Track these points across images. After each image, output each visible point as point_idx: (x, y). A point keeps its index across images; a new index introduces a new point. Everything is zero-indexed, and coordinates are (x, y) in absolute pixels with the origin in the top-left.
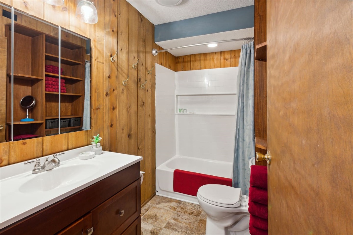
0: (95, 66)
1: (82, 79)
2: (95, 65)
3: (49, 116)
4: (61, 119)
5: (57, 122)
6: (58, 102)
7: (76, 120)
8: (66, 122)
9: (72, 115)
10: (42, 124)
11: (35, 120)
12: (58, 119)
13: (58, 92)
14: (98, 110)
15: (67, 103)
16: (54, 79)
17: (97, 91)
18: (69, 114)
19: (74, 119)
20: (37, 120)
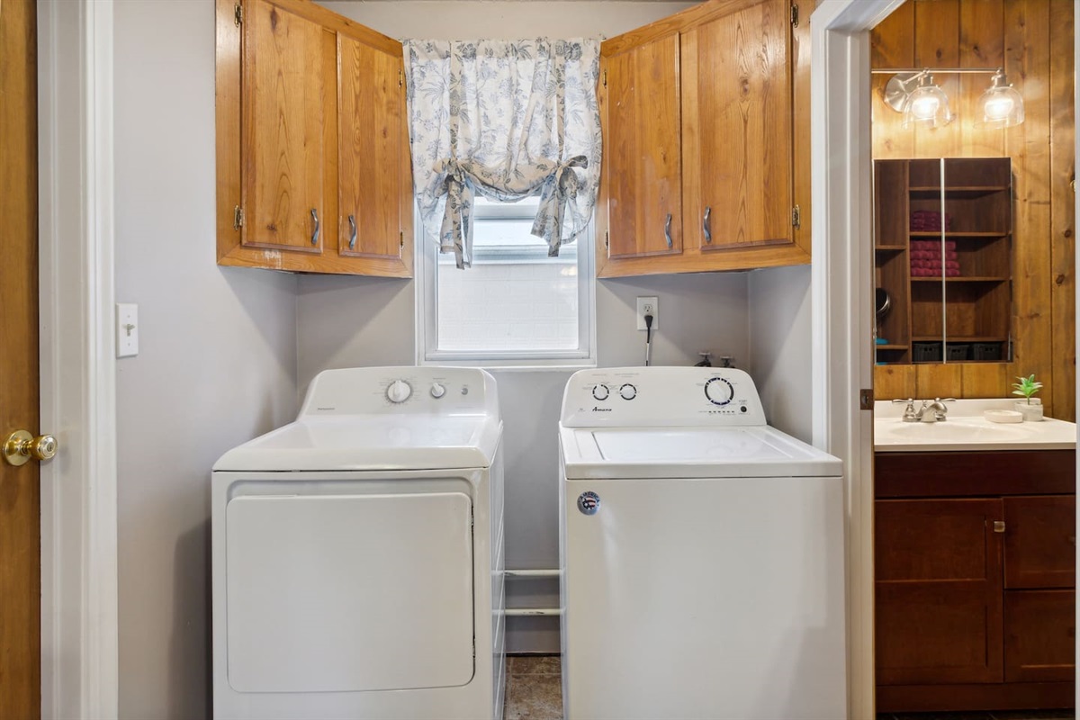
0: (1023, 216)
1: (1003, 234)
2: (1023, 212)
3: (918, 336)
4: (947, 343)
5: (937, 351)
6: (941, 301)
7: (987, 349)
8: (959, 351)
9: (976, 334)
10: (905, 351)
11: (889, 343)
12: (942, 342)
13: (941, 276)
14: (1035, 319)
15: (964, 301)
16: (929, 244)
17: (1029, 274)
18: (970, 330)
19: (981, 347)
20: (894, 343)
